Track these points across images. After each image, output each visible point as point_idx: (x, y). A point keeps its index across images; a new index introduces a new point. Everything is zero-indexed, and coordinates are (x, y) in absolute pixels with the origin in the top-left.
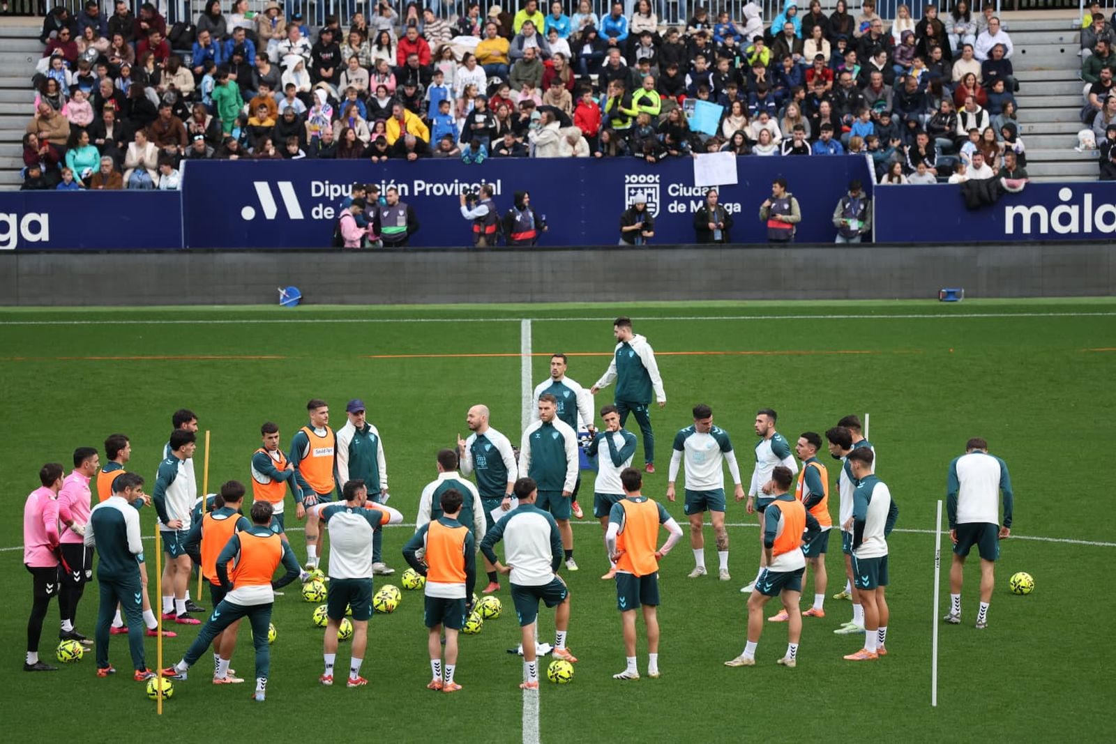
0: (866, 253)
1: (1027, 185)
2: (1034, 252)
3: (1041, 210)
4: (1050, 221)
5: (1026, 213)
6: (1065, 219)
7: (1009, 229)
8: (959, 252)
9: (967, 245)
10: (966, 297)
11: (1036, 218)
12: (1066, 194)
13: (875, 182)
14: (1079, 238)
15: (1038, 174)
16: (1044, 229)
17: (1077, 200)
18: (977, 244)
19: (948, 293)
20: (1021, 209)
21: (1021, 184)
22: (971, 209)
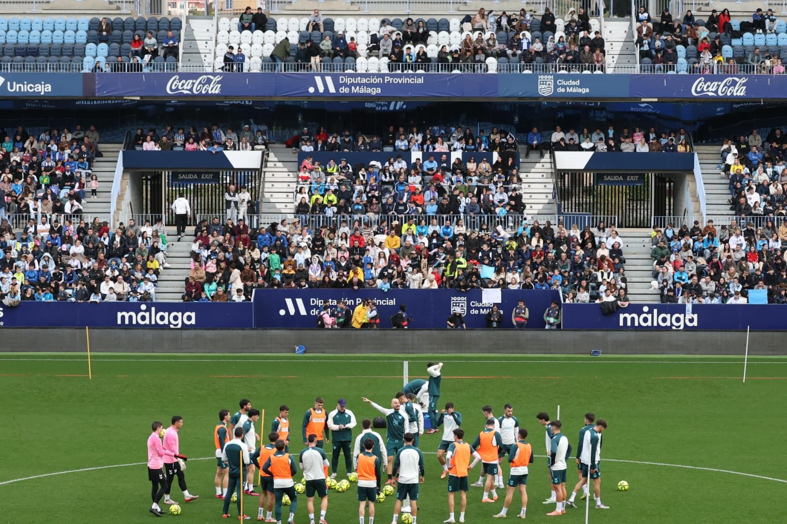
0: (558, 333)
1: (629, 304)
2: (632, 334)
3: (635, 316)
4: (639, 320)
5: (629, 317)
6: (645, 320)
7: (621, 324)
8: (599, 334)
9: (603, 330)
10: (602, 353)
11: (633, 319)
12: (646, 309)
13: (562, 302)
14: (651, 329)
15: (634, 300)
16: (636, 324)
17: (650, 312)
18: (607, 330)
19: (595, 351)
20: (626, 315)
21: (626, 304)
22: (605, 314)
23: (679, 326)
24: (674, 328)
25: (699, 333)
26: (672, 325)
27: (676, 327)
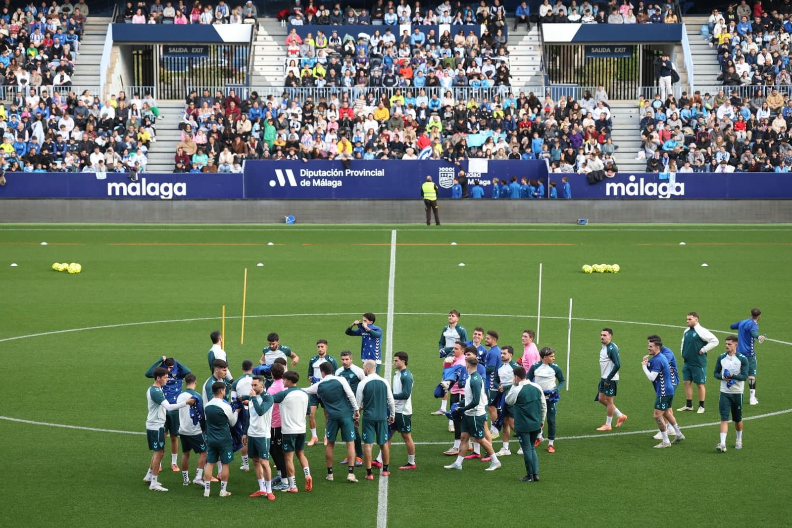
0: (545, 203)
1: (617, 174)
2: (619, 203)
3: (622, 185)
4: (625, 190)
5: (615, 186)
6: (632, 189)
7: (608, 193)
8: (586, 203)
9: (589, 200)
10: (589, 222)
11: (619, 189)
12: (632, 178)
13: (550, 171)
14: (638, 198)
15: (622, 170)
16: (623, 194)
17: (637, 181)
18: (594, 200)
19: (582, 221)
20: (613, 184)
22: (591, 184)
23: (666, 195)
24: (660, 197)
25: (686, 201)
26: (658, 194)
27: (663, 196)
